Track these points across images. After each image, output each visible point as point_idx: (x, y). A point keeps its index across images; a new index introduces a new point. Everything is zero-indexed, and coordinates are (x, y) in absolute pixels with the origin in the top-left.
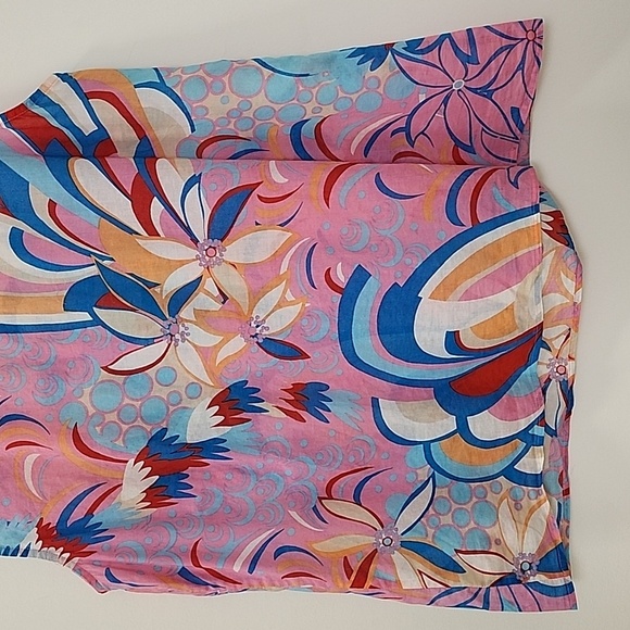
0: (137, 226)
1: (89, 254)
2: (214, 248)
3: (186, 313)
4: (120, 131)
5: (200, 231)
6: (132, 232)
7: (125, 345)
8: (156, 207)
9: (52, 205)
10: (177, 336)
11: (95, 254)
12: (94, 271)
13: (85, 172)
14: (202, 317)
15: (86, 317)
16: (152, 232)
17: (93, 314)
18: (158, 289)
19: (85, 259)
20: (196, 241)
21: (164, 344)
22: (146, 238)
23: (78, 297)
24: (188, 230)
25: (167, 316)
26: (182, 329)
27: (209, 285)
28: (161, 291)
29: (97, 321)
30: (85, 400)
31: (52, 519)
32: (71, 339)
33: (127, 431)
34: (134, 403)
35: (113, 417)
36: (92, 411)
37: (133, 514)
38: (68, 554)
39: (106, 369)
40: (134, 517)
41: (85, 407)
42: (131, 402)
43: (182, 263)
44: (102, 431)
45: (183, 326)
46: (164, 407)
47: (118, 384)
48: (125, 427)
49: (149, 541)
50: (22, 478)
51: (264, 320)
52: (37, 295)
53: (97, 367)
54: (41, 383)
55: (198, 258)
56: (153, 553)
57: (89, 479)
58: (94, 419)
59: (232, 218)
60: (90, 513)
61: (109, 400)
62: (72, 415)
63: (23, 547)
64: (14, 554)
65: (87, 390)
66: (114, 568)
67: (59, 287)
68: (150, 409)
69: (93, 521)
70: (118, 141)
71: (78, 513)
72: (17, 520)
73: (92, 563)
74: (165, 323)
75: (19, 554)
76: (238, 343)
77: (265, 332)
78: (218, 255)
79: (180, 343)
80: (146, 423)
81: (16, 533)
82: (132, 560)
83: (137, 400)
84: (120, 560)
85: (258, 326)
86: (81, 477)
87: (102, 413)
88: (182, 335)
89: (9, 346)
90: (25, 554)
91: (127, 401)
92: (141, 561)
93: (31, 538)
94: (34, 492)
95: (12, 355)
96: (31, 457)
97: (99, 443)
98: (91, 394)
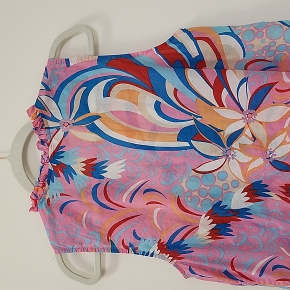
0: (214, 102)
1: (191, 114)
2: (251, 114)
3: (235, 145)
4: (209, 56)
5: (245, 105)
6: (212, 105)
7: (204, 159)
8: (225, 92)
9: (176, 90)
10: (230, 156)
11: (193, 115)
12: (192, 123)
13: (192, 75)
14: (243, 147)
15: (187, 144)
16: (221, 105)
17: (190, 143)
18: (222, 133)
19: (189, 117)
20: (242, 110)
21: (223, 160)
22: (218, 108)
23: (184, 135)
24: (239, 104)
25: (226, 146)
26: (232, 153)
27: (247, 132)
28: (224, 134)
29: (192, 147)
30: (183, 184)
31: (165, 240)
32: (179, 155)
33: (203, 201)
34: (206, 187)
35: (196, 193)
36: (186, 190)
37: (203, 241)
38: (172, 258)
39: (194, 170)
40: (203, 243)
41: (183, 188)
42: (205, 187)
43: (235, 121)
44: (191, 199)
45: (233, 151)
46: (221, 191)
47: (199, 178)
48: (201, 199)
49: (210, 255)
50: (152, 219)
51: (274, 151)
52: (165, 133)
53: (190, 169)
54: (164, 175)
55: (243, 118)
56: (212, 261)
57: (183, 222)
58: (187, 194)
59: (261, 99)
60: (183, 239)
61: (194, 185)
62: (177, 191)
63: (151, 252)
64: (147, 255)
65: (185, 180)
66: (193, 267)
67: (176, 129)
68: (213, 191)
69: (183, 243)
70: (207, 61)
71: (177, 239)
72: (149, 239)
73: (183, 263)
74: (224, 150)
75: (149, 255)
76: (260, 161)
77: (274, 157)
78: (253, 117)
79: (231, 159)
80: (212, 198)
81: (148, 245)
82: (202, 264)
83: (208, 186)
84: (196, 263)
85: (270, 154)
86: (179, 221)
87: (191, 191)
88: (232, 155)
89: (150, 156)
90: (152, 255)
91: (203, 186)
92: (206, 265)
93: (155, 248)
94: (158, 226)
95: (152, 161)
96: (157, 209)
97: (189, 206)
98: (186, 181)
